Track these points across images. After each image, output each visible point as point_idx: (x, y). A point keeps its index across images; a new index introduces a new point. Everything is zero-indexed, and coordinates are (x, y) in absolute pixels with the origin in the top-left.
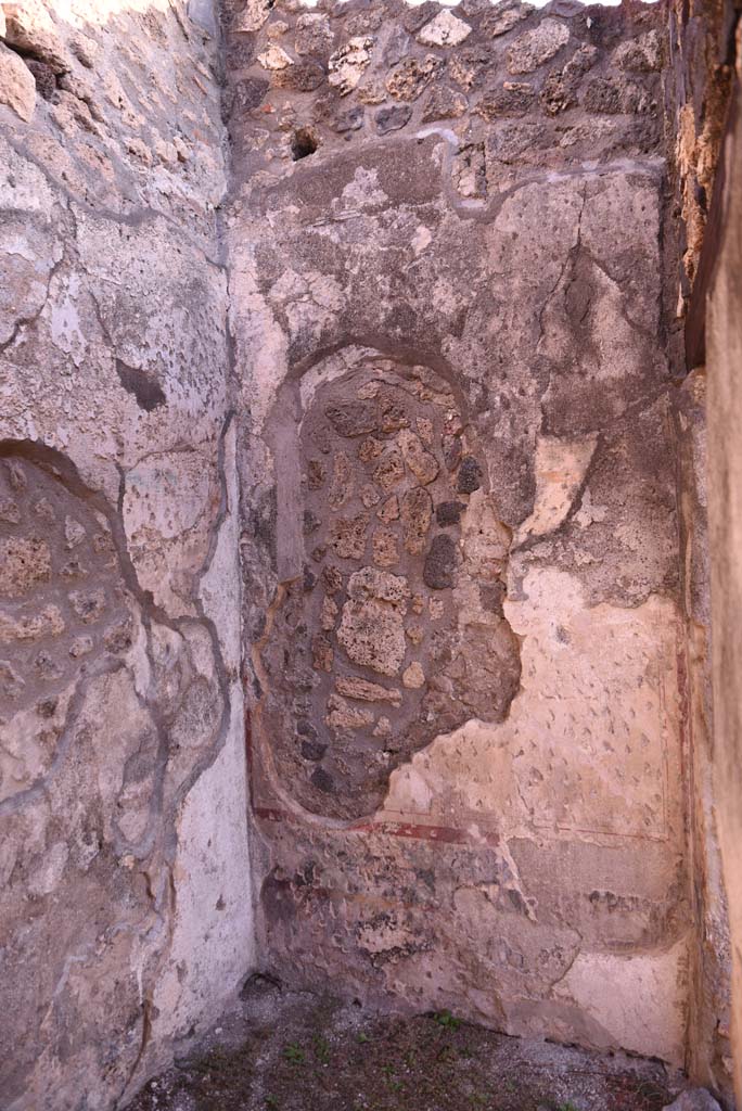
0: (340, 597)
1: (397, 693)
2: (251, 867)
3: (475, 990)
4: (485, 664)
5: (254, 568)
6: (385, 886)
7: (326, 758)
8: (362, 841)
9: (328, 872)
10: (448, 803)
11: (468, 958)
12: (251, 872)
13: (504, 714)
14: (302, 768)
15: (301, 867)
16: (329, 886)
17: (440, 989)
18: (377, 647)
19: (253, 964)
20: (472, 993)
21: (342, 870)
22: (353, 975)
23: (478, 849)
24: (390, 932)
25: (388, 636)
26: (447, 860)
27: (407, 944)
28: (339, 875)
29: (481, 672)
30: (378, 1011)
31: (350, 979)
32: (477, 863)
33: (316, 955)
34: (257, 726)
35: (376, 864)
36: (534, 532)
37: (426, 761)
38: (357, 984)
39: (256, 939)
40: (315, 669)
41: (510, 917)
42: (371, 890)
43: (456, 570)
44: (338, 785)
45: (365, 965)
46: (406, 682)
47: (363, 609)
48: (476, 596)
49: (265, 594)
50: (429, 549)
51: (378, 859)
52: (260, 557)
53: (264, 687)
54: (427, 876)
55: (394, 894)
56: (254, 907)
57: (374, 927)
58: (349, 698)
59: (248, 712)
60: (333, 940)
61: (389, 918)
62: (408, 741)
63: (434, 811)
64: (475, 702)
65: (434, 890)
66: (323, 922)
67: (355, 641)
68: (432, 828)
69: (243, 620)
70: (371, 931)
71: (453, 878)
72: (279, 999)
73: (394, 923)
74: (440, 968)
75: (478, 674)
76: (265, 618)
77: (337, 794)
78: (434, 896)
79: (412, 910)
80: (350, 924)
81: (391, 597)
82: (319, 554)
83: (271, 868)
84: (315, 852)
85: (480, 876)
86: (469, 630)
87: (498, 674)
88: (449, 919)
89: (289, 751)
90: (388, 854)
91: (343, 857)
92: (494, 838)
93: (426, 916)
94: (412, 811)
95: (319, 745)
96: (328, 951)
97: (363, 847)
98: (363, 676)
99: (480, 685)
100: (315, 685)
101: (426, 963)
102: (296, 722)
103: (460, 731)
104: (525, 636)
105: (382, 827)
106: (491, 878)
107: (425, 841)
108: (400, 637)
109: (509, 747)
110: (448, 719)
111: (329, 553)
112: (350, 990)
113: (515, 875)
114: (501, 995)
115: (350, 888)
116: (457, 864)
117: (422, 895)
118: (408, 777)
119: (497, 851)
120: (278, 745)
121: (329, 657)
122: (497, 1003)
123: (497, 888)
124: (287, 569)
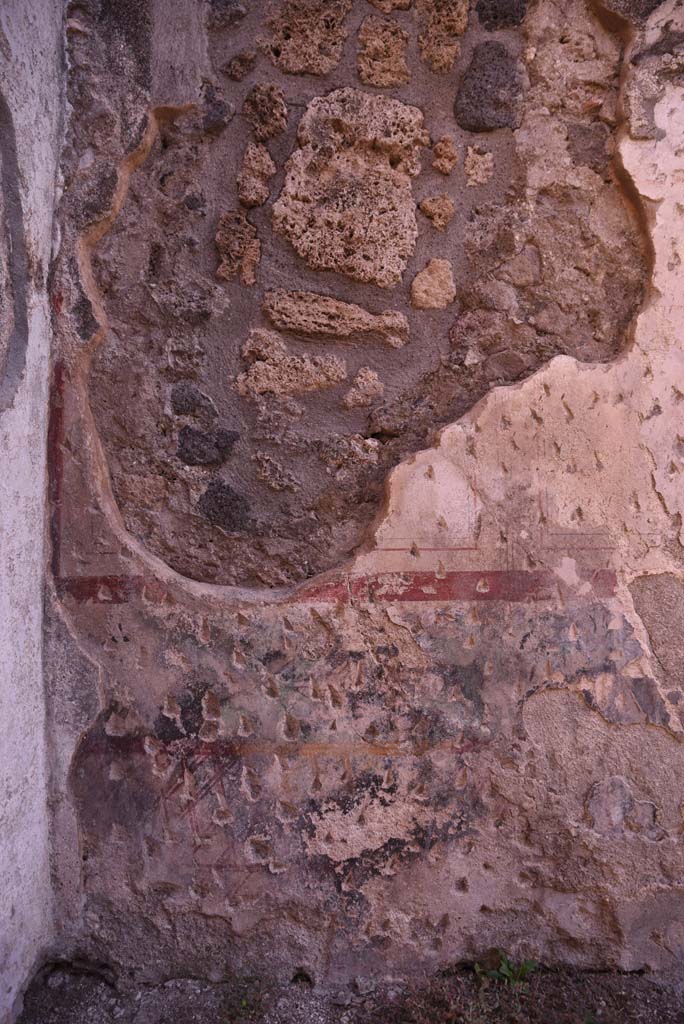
0: (280, 142)
1: (400, 319)
2: (48, 713)
3: (559, 896)
4: (577, 258)
5: (96, 80)
6: (371, 713)
7: (234, 462)
8: (321, 622)
9: (237, 702)
10: (515, 519)
11: (548, 832)
12: (48, 726)
13: (618, 344)
14: (178, 485)
15: (172, 698)
16: (240, 733)
17: (484, 909)
18: (359, 232)
19: (48, 941)
20: (552, 902)
21: (272, 692)
22: (295, 919)
23: (574, 605)
24: (379, 811)
25: (383, 211)
26: (510, 640)
27: (418, 830)
28: (264, 704)
29: (570, 273)
30: (354, 986)
31: (286, 928)
32: (571, 635)
33: (202, 891)
34: (78, 396)
35: (354, 669)
36: (673, 27)
37: (470, 438)
38: (302, 936)
39: (55, 878)
40: (219, 280)
41: (634, 735)
42: (340, 727)
43: (520, 97)
44: (260, 515)
45: (322, 892)
46: (420, 295)
47: (332, 163)
48: (559, 141)
49: (117, 130)
50: (465, 63)
51: (358, 656)
52: (111, 60)
53: (100, 316)
54: (466, 679)
55: (392, 727)
56: (52, 806)
57: (345, 805)
58: (297, 335)
59: (59, 371)
60: (248, 851)
61: (378, 780)
62: (422, 410)
63: (485, 539)
64: (560, 328)
65: (480, 704)
66: (222, 815)
67: (311, 223)
68: (480, 575)
69: (62, 178)
70: (339, 814)
71: (523, 674)
72: (120, 1012)
73: (391, 790)
74: (486, 866)
75: (565, 275)
76: (114, 175)
77: (258, 535)
78: (481, 716)
79: (432, 754)
80: (288, 809)
81: (394, 139)
82: (237, 68)
83: (101, 707)
84: (210, 660)
85: (577, 660)
86: (547, 203)
87: (600, 278)
88: (510, 762)
89: (148, 451)
90: (381, 640)
91: (276, 666)
92: (605, 580)
93: (461, 762)
94: (439, 545)
95: (221, 434)
96: (234, 877)
97: (322, 637)
98: (326, 290)
99: (569, 296)
100: (217, 312)
101: (457, 862)
102: (169, 389)
103: (539, 376)
104: (660, 201)
105: (370, 588)
106: (599, 662)
107: (466, 605)
108: (407, 214)
109: (634, 400)
110: (507, 362)
111: (262, 65)
112: (284, 954)
113: (645, 647)
114: (613, 891)
115: (290, 731)
116: (533, 642)
117: (456, 720)
118: (430, 475)
119: (612, 605)
120: (122, 438)
121: (252, 254)
122: (606, 911)
123: (609, 680)
124: (173, 81)
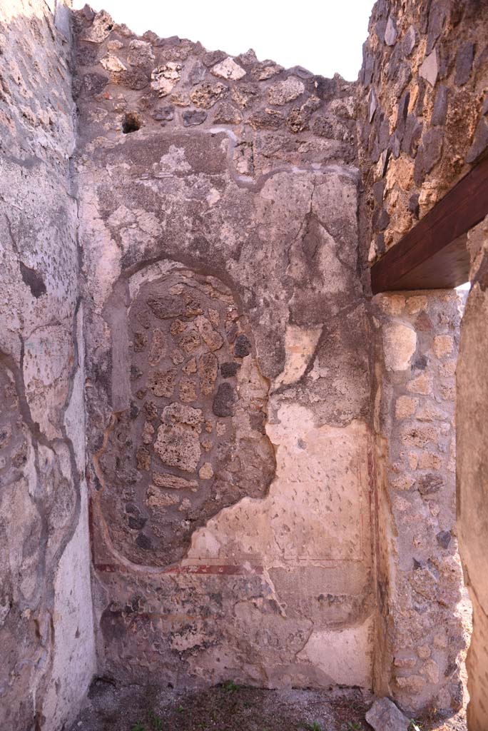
0: (156, 422)
1: (195, 483)
2: (93, 604)
3: (249, 665)
4: (253, 462)
5: (95, 403)
6: (188, 607)
7: (146, 527)
8: (173, 579)
9: (149, 602)
10: (230, 550)
11: (244, 645)
12: (93, 608)
13: (265, 493)
14: (129, 535)
15: (129, 601)
16: (150, 611)
17: (225, 668)
18: (181, 454)
19: (95, 672)
20: (246, 667)
21: (159, 600)
22: (167, 668)
23: (250, 577)
24: (192, 636)
25: (189, 447)
26: (230, 586)
27: (204, 642)
28: (156, 603)
29: (250, 468)
30: (185, 689)
31: (165, 670)
32: (249, 585)
33: (140, 658)
34: (97, 509)
35: (183, 593)
36: (284, 383)
37: (216, 525)
38: (170, 673)
39: (97, 654)
40: (138, 469)
41: (271, 616)
42: (179, 611)
43: (234, 405)
44: (154, 544)
45: (175, 660)
46: (202, 476)
47: (172, 429)
48: (247, 421)
49: (103, 421)
50: (216, 391)
51: (184, 590)
52: (99, 396)
53: (102, 483)
54: (217, 597)
55: (195, 611)
56: (95, 632)
57: (182, 634)
58: (163, 487)
59: (90, 500)
60: (153, 647)
61: (191, 627)
62: (202, 513)
63: (221, 556)
64: (247, 487)
65: (221, 605)
66: (145, 636)
67: (166, 450)
68: (220, 567)
69: (87, 438)
70: (180, 636)
71: (234, 597)
72: (116, 693)
73: (195, 630)
74: (226, 655)
75: (248, 469)
76: (103, 436)
77: (154, 551)
78: (222, 609)
79: (207, 620)
80: (164, 635)
81: (192, 422)
82: (140, 394)
83: (109, 603)
84: (140, 590)
85: (251, 594)
86: (243, 443)
87: (261, 469)
88: (231, 623)
89: (120, 524)
90: (190, 586)
91: (160, 592)
92: (259, 569)
93: (216, 622)
94: (207, 557)
95: (141, 519)
96: (149, 655)
97: (173, 583)
98: (172, 473)
99: (250, 476)
100: (138, 480)
101: (216, 653)
102: (125, 505)
103: (238, 505)
104: (279, 445)
105: (187, 569)
106: (258, 594)
107: (216, 575)
108: (197, 447)
109: (269, 513)
110: (229, 498)
111: (148, 393)
112: (165, 678)
113: (273, 590)
114: (265, 665)
115: (164, 611)
116: (236, 587)
117: (214, 610)
118: (204, 535)
119: (262, 577)
120: (111, 520)
121: (148, 461)
122: (263, 670)
123: (262, 600)
124: (119, 404)
